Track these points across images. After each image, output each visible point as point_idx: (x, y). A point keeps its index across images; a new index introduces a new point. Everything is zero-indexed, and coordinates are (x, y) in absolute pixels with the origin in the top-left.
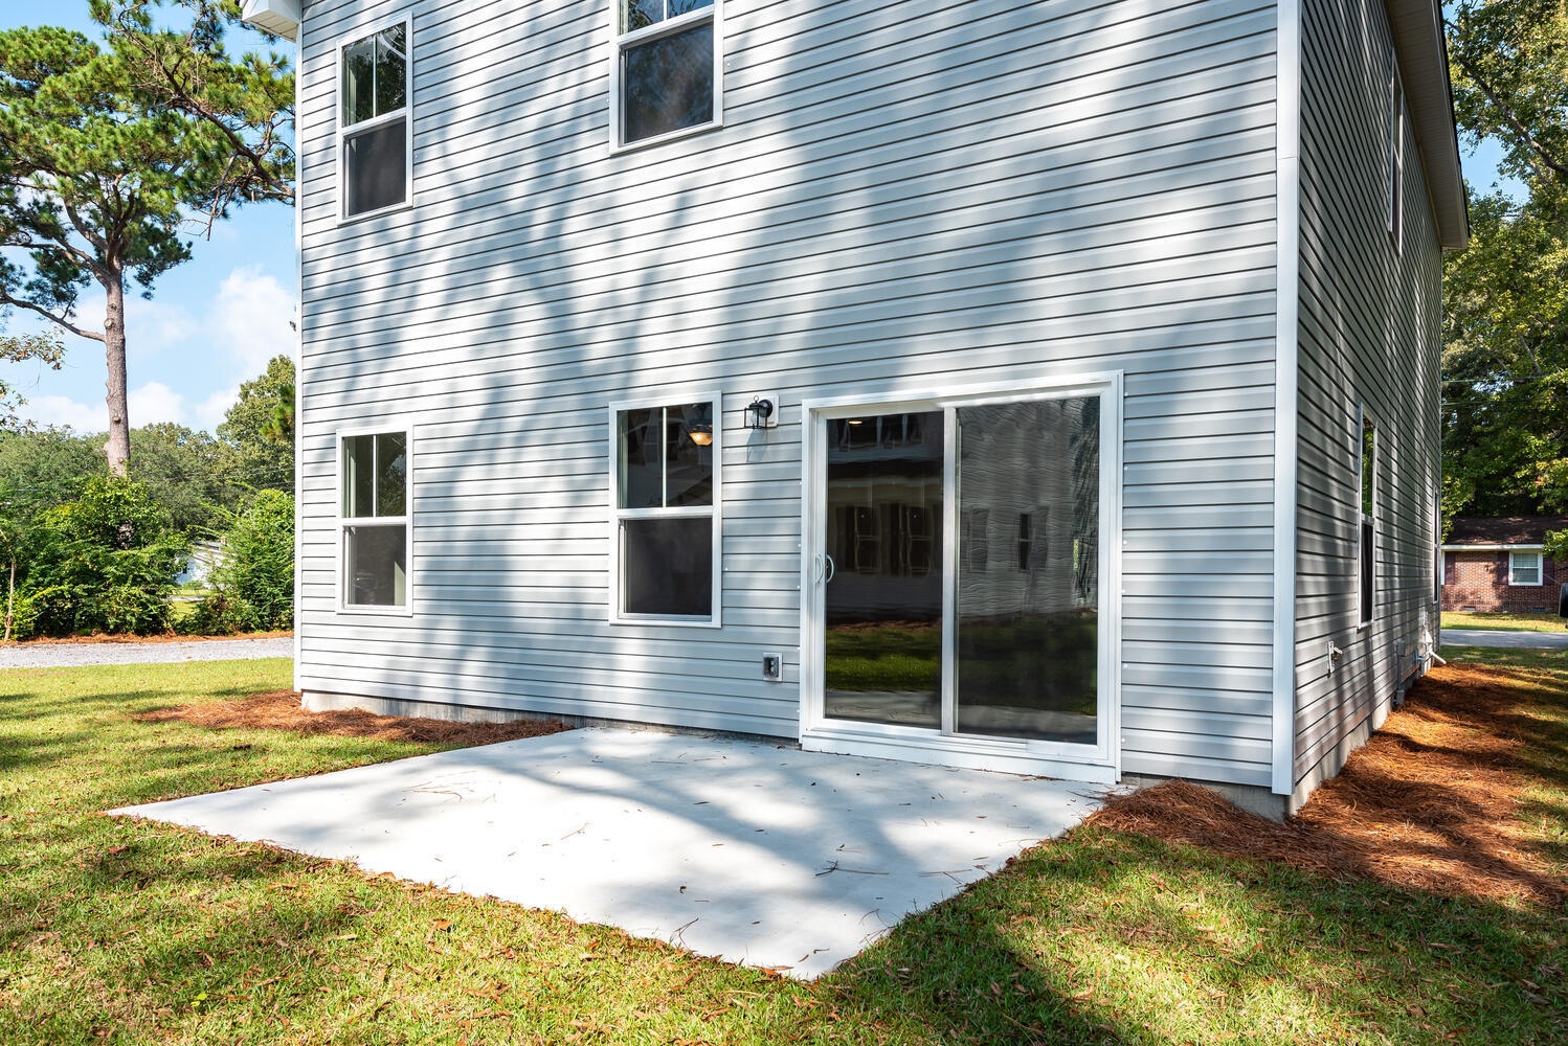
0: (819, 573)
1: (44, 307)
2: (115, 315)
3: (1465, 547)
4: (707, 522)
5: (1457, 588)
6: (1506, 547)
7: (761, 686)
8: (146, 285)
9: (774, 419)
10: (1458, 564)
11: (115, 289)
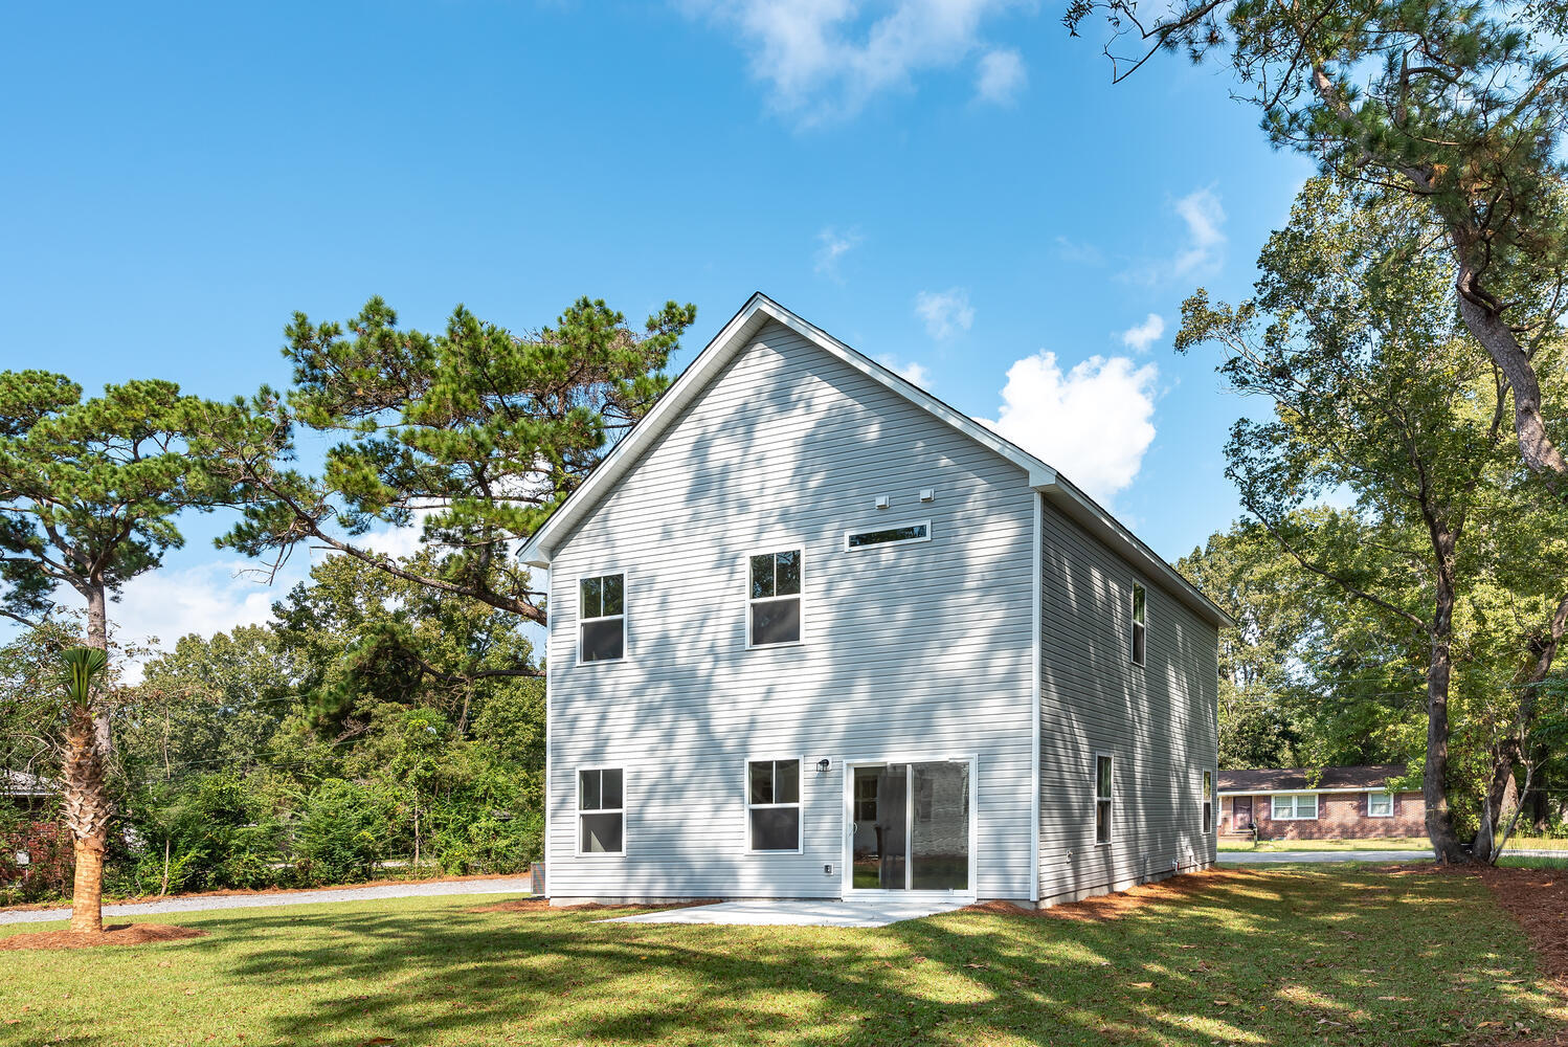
0: (851, 830)
1: (18, 615)
2: (98, 622)
3: (1333, 790)
4: (796, 810)
5: (1328, 821)
6: (1367, 789)
7: (823, 878)
8: (115, 590)
9: (830, 767)
10: (1328, 804)
11: (97, 598)
